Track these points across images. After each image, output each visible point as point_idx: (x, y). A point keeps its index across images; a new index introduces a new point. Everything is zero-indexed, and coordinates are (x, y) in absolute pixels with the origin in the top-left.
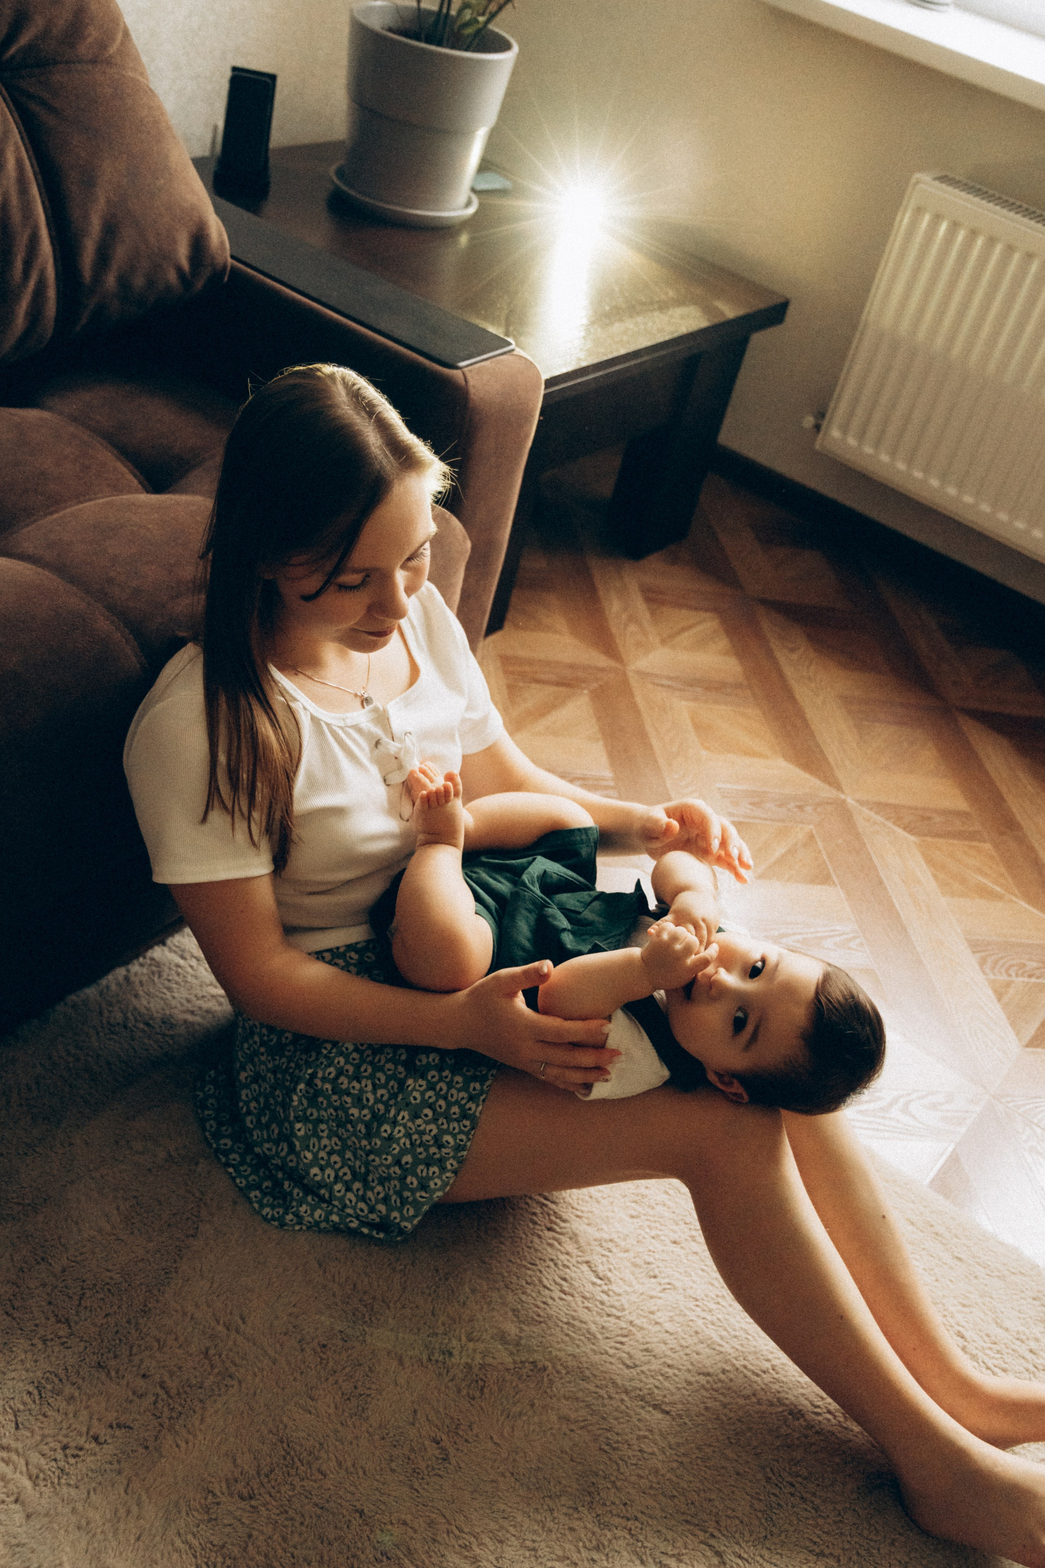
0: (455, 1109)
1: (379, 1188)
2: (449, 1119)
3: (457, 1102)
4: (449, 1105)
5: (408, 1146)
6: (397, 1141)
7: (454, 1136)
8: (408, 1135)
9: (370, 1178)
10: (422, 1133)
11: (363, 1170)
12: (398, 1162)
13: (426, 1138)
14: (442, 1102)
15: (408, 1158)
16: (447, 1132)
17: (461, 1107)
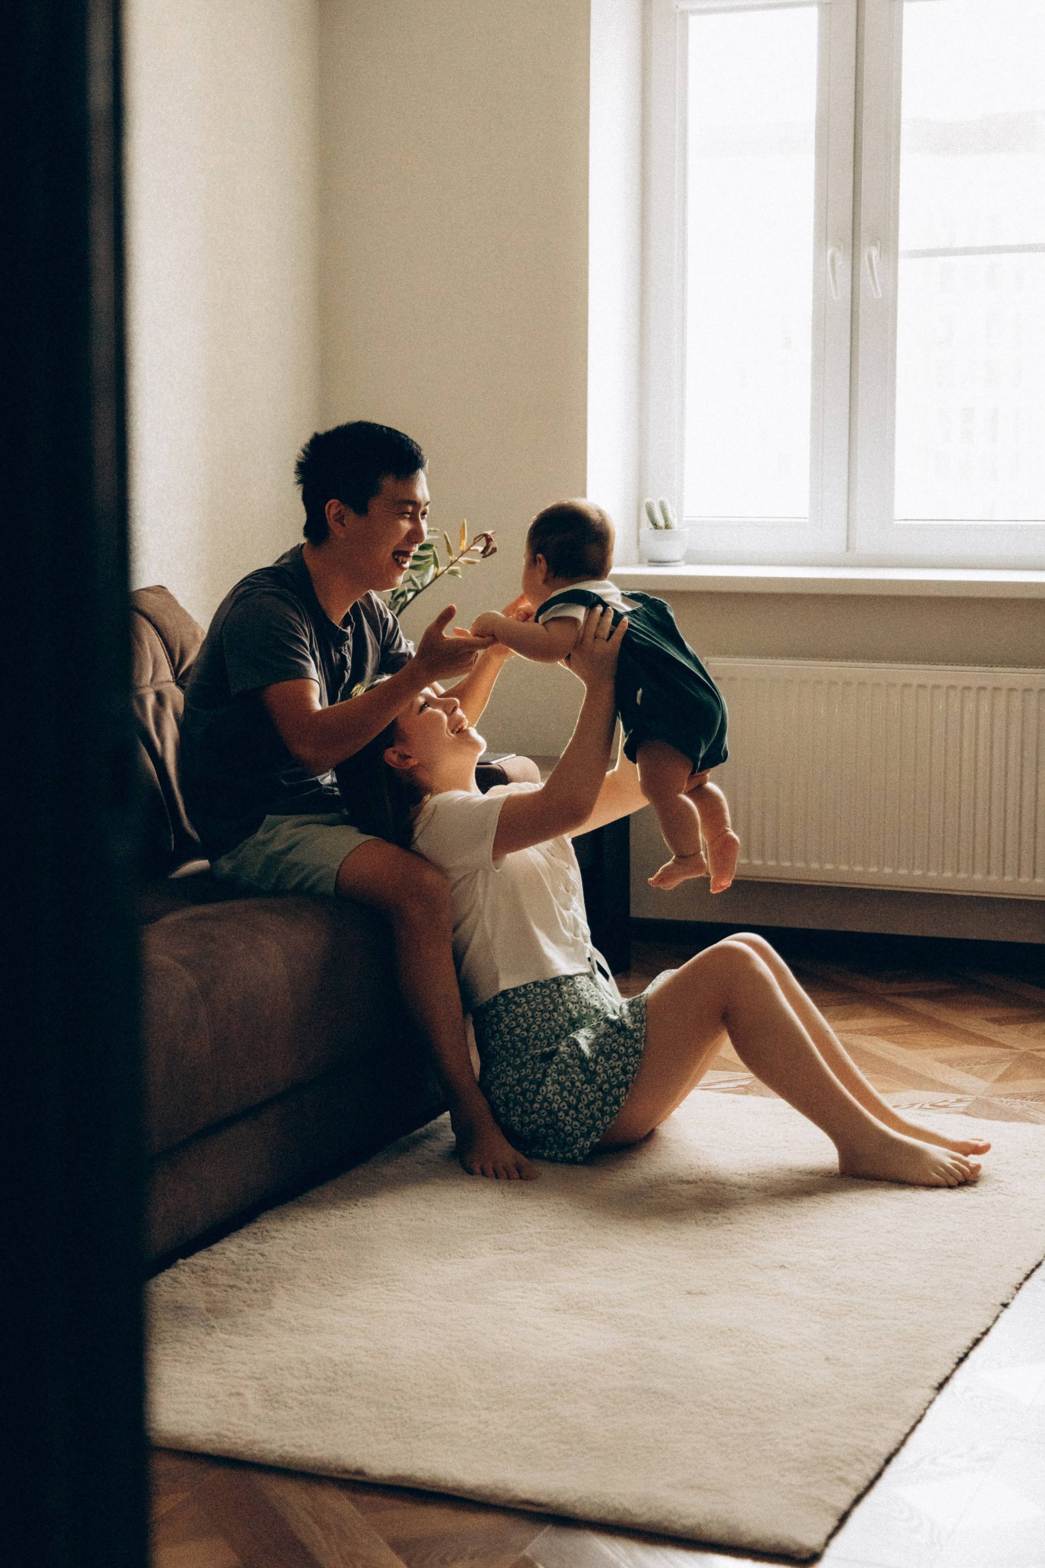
0: (630, 1050)
1: (586, 1111)
2: (628, 1057)
3: (631, 1046)
4: (627, 1048)
5: (606, 1078)
6: (599, 1075)
7: (633, 1066)
8: (605, 1072)
9: (579, 1106)
10: (613, 1068)
11: (575, 1102)
12: (600, 1089)
13: (617, 1070)
14: (622, 1048)
15: (606, 1086)
16: (629, 1064)
17: (633, 1048)
